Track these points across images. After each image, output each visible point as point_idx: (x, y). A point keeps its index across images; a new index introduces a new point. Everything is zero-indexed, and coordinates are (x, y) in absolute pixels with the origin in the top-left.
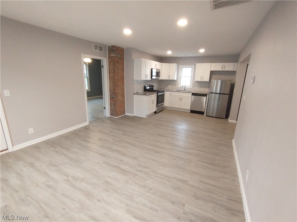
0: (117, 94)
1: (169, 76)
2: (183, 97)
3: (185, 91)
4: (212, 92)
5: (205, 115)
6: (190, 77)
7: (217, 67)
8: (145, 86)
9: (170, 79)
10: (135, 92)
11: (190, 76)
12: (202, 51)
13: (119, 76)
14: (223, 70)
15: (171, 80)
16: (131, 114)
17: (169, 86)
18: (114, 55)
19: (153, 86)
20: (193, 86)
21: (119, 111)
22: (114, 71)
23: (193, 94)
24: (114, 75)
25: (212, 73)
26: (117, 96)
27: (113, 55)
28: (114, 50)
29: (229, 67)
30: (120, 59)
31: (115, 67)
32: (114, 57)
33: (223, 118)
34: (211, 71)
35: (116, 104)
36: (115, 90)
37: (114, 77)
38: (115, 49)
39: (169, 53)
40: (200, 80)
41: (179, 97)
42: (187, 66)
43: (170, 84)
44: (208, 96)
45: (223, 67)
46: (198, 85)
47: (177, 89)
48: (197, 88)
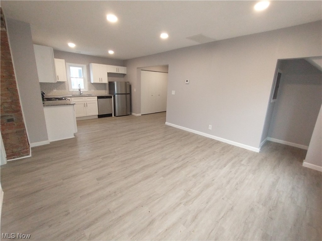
2: (87, 102)
5: (113, 116)
7: (113, 69)
12: (111, 52)
14: (118, 72)
15: (60, 82)
16: (46, 141)
17: (55, 91)
20: (90, 89)
23: (99, 97)
25: (110, 74)
34: (108, 73)
39: (72, 45)
40: (99, 82)
42: (77, 65)
43: (54, 87)
44: (113, 98)
45: (118, 70)
46: (94, 87)
47: (68, 93)
48: (94, 91)
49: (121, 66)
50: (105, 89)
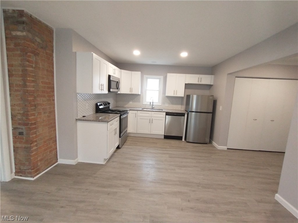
0: (35, 124)
1: (131, 89)
2: (153, 118)
3: (153, 109)
4: (192, 111)
5: (183, 140)
6: (158, 92)
7: (193, 79)
8: (97, 104)
9: (133, 93)
10: (80, 116)
11: (158, 89)
12: (184, 55)
13: (41, 84)
14: (200, 83)
16: (73, 161)
17: (131, 103)
18: (24, 33)
19: (109, 104)
20: (163, 103)
21: (41, 160)
22: (24, 71)
23: (167, 114)
24: (25, 81)
25: (188, 86)
26: (35, 128)
27: (19, 33)
28: (23, 23)
29: (206, 80)
30: (42, 48)
31: (27, 63)
32: (24, 38)
33: (206, 144)
34: (185, 84)
35: (31, 148)
36: (27, 115)
37: (25, 85)
38: (24, 19)
39: (137, 53)
40: (172, 95)
41: (149, 118)
42: (154, 76)
43: (131, 99)
44: (186, 116)
45: (200, 79)
46: (169, 101)
47: (142, 106)
48: (168, 105)
49: (205, 74)
50: (182, 104)
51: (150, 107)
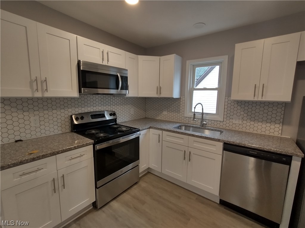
6: (216, 91)
9: (162, 96)
11: (216, 86)
41: (182, 148)
43: (165, 107)
46: (242, 113)
47: (183, 120)
48: (240, 122)
51: (198, 124)
